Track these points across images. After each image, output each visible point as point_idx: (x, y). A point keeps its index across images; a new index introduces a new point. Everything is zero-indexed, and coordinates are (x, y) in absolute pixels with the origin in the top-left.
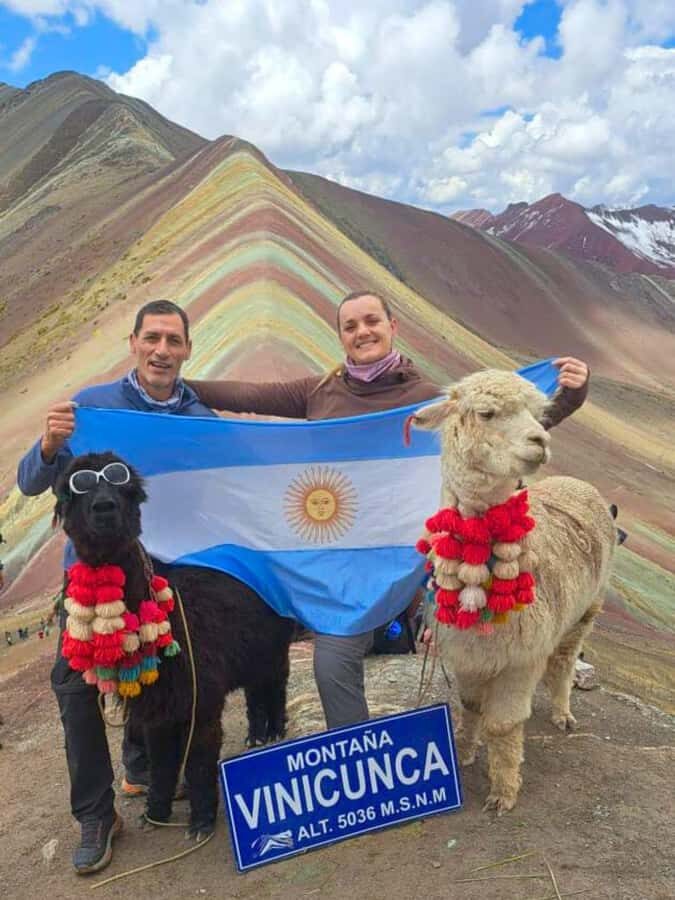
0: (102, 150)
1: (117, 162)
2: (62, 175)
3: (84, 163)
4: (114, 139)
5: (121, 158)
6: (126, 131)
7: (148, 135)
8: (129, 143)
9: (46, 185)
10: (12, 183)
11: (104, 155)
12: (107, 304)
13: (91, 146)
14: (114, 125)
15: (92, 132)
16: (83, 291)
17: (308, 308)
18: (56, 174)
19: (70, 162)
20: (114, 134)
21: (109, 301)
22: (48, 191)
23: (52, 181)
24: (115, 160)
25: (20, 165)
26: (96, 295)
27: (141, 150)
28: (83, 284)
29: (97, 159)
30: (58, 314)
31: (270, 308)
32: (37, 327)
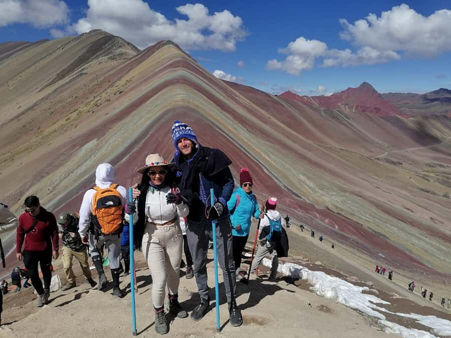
0: (109, 54)
1: (116, 58)
2: (90, 63)
3: (100, 59)
4: (114, 49)
5: (117, 57)
6: (120, 47)
7: (130, 48)
8: (121, 51)
9: (82, 68)
11: (110, 55)
12: (101, 104)
13: (104, 52)
14: (115, 44)
15: (105, 47)
17: (203, 96)
19: (95, 58)
21: (102, 103)
22: (83, 70)
23: (86, 66)
24: (115, 57)
26: (97, 102)
27: (126, 54)
28: (92, 99)
29: (107, 57)
30: (78, 111)
31: (184, 94)
32: (66, 118)
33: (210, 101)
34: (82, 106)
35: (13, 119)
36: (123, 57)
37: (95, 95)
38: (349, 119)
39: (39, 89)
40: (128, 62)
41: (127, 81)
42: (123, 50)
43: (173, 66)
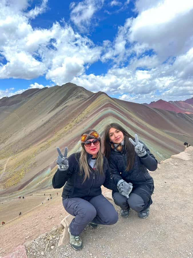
1: (79, 97)
2: (69, 100)
3: (73, 98)
6: (80, 92)
9: (65, 102)
10: (59, 102)
11: (76, 96)
13: (74, 95)
14: (78, 91)
15: (74, 93)
16: (74, 120)
17: (119, 121)
18: (67, 100)
19: (70, 98)
20: (78, 93)
21: (79, 122)
25: (61, 99)
26: (76, 121)
27: (83, 95)
28: (74, 119)
29: (75, 97)
30: (69, 125)
31: (112, 121)
32: (65, 127)
33: (121, 122)
34: (71, 122)
35: (42, 126)
36: (82, 97)
37: (75, 117)
38: (191, 118)
39: (48, 112)
40: (86, 102)
41: (87, 112)
42: (82, 93)
43: (106, 106)
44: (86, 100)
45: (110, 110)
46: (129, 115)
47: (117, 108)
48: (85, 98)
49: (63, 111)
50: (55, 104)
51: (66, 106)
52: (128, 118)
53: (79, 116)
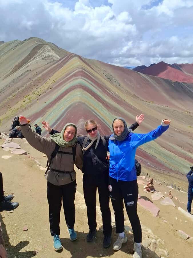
3: (37, 59)
6: (48, 51)
7: (53, 52)
9: (27, 65)
10: (19, 64)
11: (42, 57)
12: (41, 94)
13: (39, 55)
14: (45, 50)
15: (39, 52)
16: (35, 91)
17: (89, 94)
18: (30, 62)
19: (34, 59)
20: (45, 52)
24: (45, 58)
26: (38, 92)
27: (52, 56)
28: (35, 89)
29: (40, 58)
30: (28, 97)
31: (80, 95)
32: (23, 100)
33: (92, 97)
34: (31, 93)
37: (37, 87)
38: (190, 88)
39: (3, 77)
40: (54, 66)
41: (54, 81)
42: (50, 53)
43: (76, 75)
44: (53, 64)
45: (80, 80)
46: (105, 87)
47: (90, 77)
48: (54, 61)
49: (22, 77)
50: (13, 66)
51: (27, 71)
52: (103, 91)
53: (42, 86)
